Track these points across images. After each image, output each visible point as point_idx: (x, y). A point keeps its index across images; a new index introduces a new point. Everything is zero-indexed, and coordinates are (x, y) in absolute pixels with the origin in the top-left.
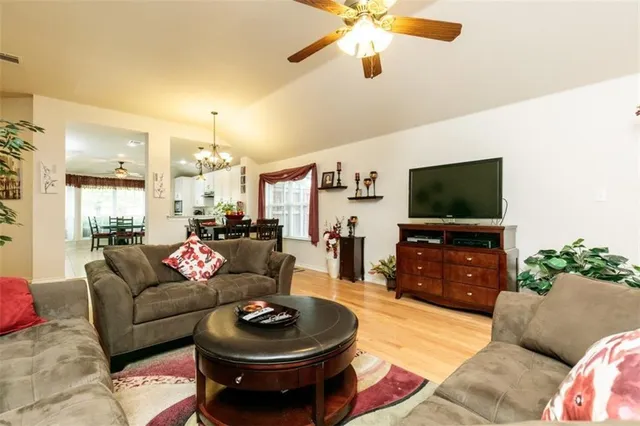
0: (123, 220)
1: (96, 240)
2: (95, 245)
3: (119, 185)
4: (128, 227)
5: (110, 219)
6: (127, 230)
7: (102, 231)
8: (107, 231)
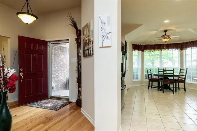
0: (166, 71)
1: (151, 82)
2: (150, 86)
3: (164, 48)
4: (170, 76)
5: (158, 69)
6: (170, 78)
7: (154, 77)
8: (157, 77)
